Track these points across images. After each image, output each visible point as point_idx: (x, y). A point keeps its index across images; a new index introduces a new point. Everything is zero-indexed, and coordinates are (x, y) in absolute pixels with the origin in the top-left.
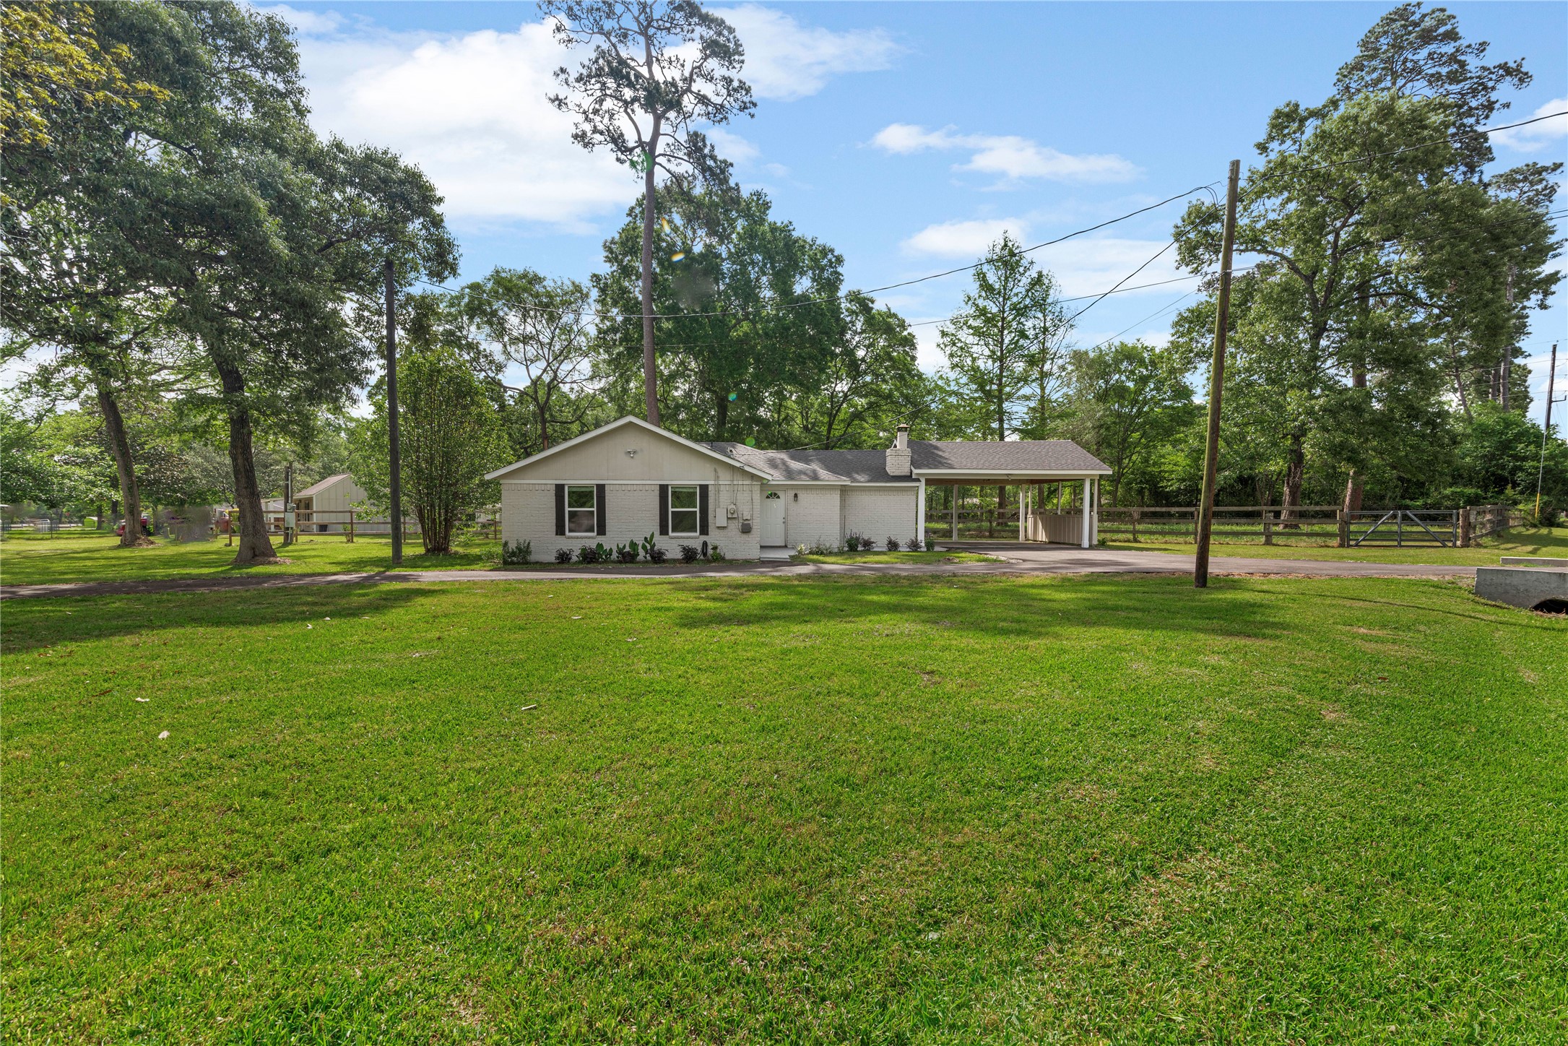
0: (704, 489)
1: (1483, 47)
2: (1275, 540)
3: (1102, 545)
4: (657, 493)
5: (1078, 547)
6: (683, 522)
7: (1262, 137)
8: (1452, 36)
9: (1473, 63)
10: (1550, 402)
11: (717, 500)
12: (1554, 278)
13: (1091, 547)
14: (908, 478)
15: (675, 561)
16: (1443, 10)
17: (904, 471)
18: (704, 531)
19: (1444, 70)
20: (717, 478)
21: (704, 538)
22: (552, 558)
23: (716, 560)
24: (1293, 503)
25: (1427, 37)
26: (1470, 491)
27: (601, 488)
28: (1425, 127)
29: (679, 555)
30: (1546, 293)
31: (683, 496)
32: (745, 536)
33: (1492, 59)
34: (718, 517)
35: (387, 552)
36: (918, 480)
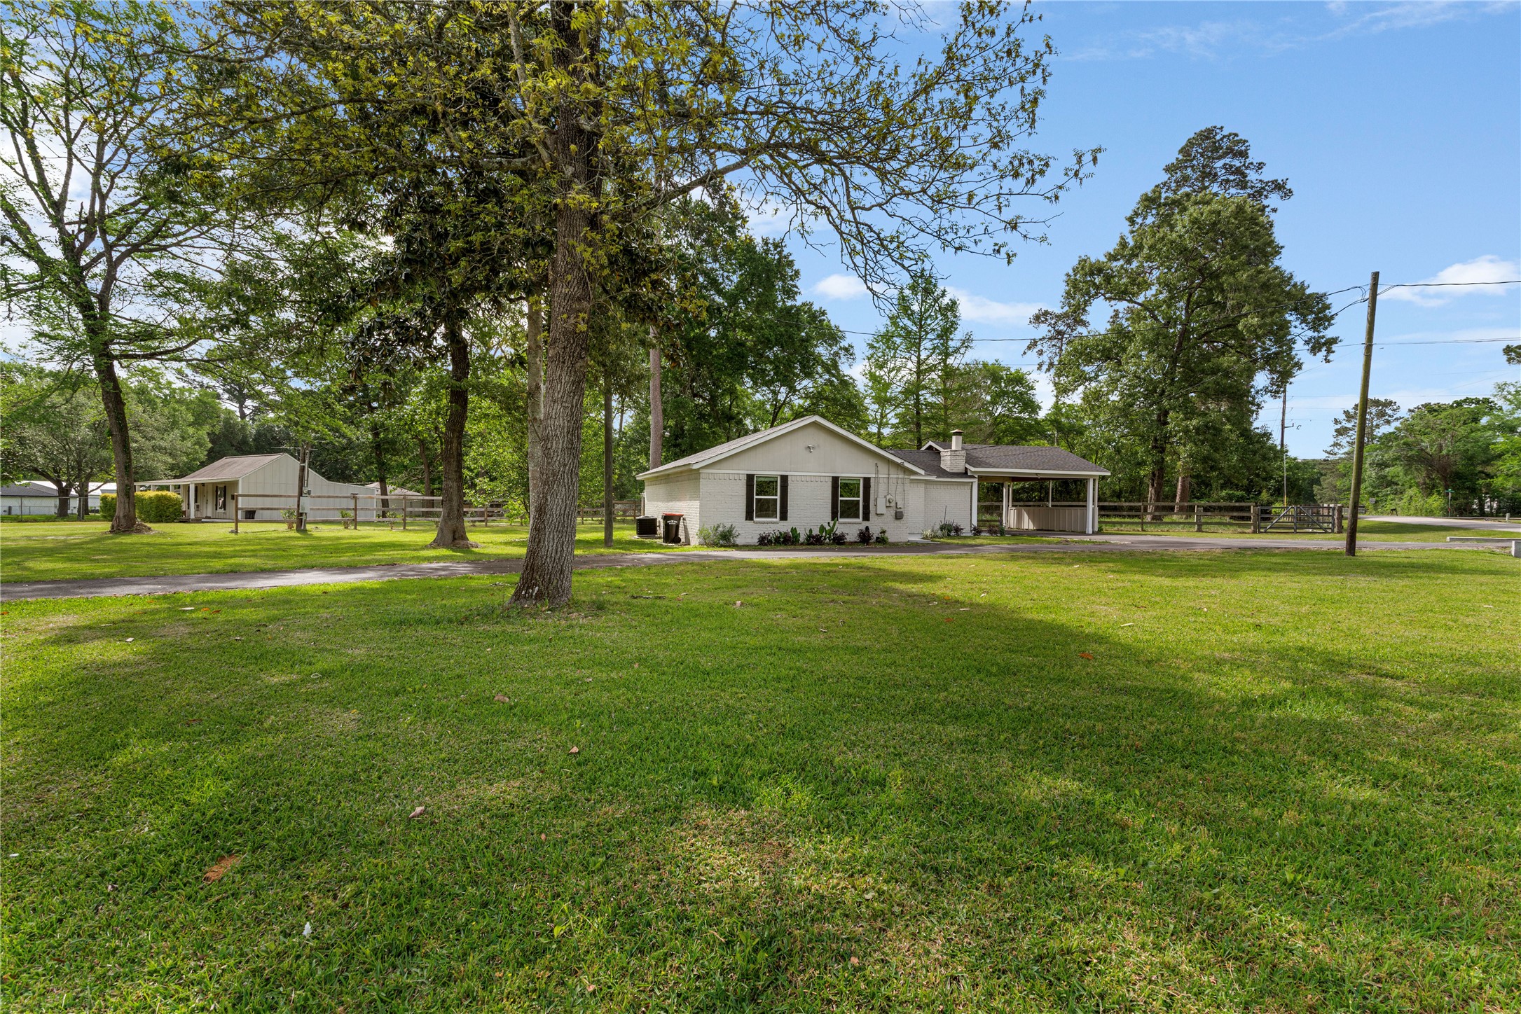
0: (867, 481)
1: (1260, 166)
2: (1204, 527)
3: (1100, 532)
4: (830, 484)
5: (1084, 533)
6: (849, 510)
7: (1129, 213)
8: (1244, 154)
9: (1252, 176)
10: (1283, 427)
11: (877, 492)
12: (1334, 341)
13: (1094, 533)
14: (965, 474)
15: (851, 543)
16: (1236, 135)
17: (960, 468)
18: (866, 518)
19: (1232, 178)
20: (877, 472)
21: (866, 524)
22: (755, 541)
23: (882, 543)
24: (1158, 500)
25: (1231, 152)
26: (1239, 493)
27: (785, 479)
28: (1257, 224)
29: (857, 539)
30: (1329, 351)
31: (849, 487)
32: (898, 522)
33: (1267, 175)
34: (879, 504)
35: (601, 535)
36: (972, 477)
